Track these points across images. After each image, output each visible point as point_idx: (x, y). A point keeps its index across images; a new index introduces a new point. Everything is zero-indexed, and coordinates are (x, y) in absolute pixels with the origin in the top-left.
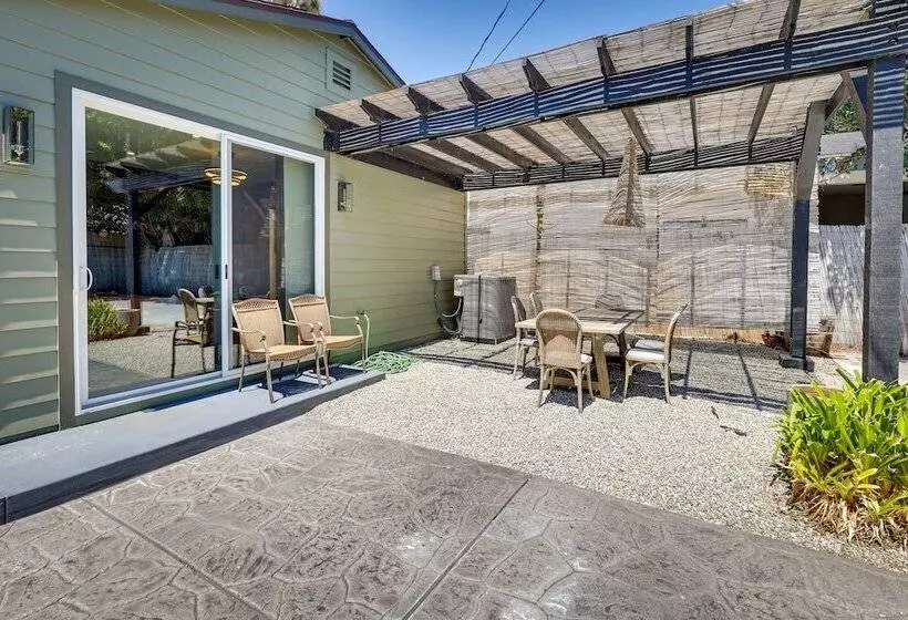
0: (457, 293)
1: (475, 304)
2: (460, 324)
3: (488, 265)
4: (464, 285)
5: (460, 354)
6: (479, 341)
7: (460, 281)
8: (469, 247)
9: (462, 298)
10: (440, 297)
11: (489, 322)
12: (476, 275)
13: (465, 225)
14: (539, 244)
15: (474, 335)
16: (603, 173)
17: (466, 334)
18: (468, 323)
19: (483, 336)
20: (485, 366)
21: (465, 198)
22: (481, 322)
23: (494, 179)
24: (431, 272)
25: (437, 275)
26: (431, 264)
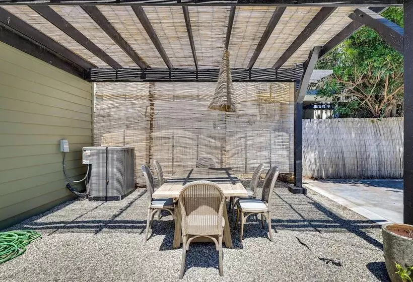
0: (85, 162)
1: (102, 170)
2: (88, 187)
3: (112, 140)
4: (92, 155)
5: (89, 217)
6: (106, 199)
7: (88, 152)
8: (95, 126)
9: (90, 165)
10: (69, 165)
11: (114, 183)
12: (103, 147)
13: (92, 109)
14: (151, 124)
15: (102, 194)
16: (197, 78)
17: (94, 194)
18: (95, 186)
19: (110, 195)
20: (115, 227)
21: (92, 88)
22: (107, 183)
23: (117, 75)
24: (59, 145)
25: (66, 148)
26: (58, 138)
